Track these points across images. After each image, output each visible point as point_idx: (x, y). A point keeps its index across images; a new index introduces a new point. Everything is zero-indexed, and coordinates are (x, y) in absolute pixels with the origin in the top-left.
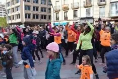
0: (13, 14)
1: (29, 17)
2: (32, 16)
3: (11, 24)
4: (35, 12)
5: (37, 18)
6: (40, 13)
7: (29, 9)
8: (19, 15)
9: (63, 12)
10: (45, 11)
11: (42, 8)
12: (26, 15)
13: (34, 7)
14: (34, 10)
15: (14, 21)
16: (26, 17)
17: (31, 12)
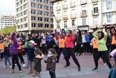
0: (22, 23)
1: (35, 26)
2: (37, 25)
3: (20, 32)
4: (40, 22)
5: (41, 26)
6: (43, 22)
7: (35, 20)
8: (27, 24)
9: (64, 21)
10: (48, 21)
11: (45, 18)
12: (32, 24)
13: (39, 18)
14: (39, 20)
15: (22, 30)
16: (32, 26)
17: (37, 22)
